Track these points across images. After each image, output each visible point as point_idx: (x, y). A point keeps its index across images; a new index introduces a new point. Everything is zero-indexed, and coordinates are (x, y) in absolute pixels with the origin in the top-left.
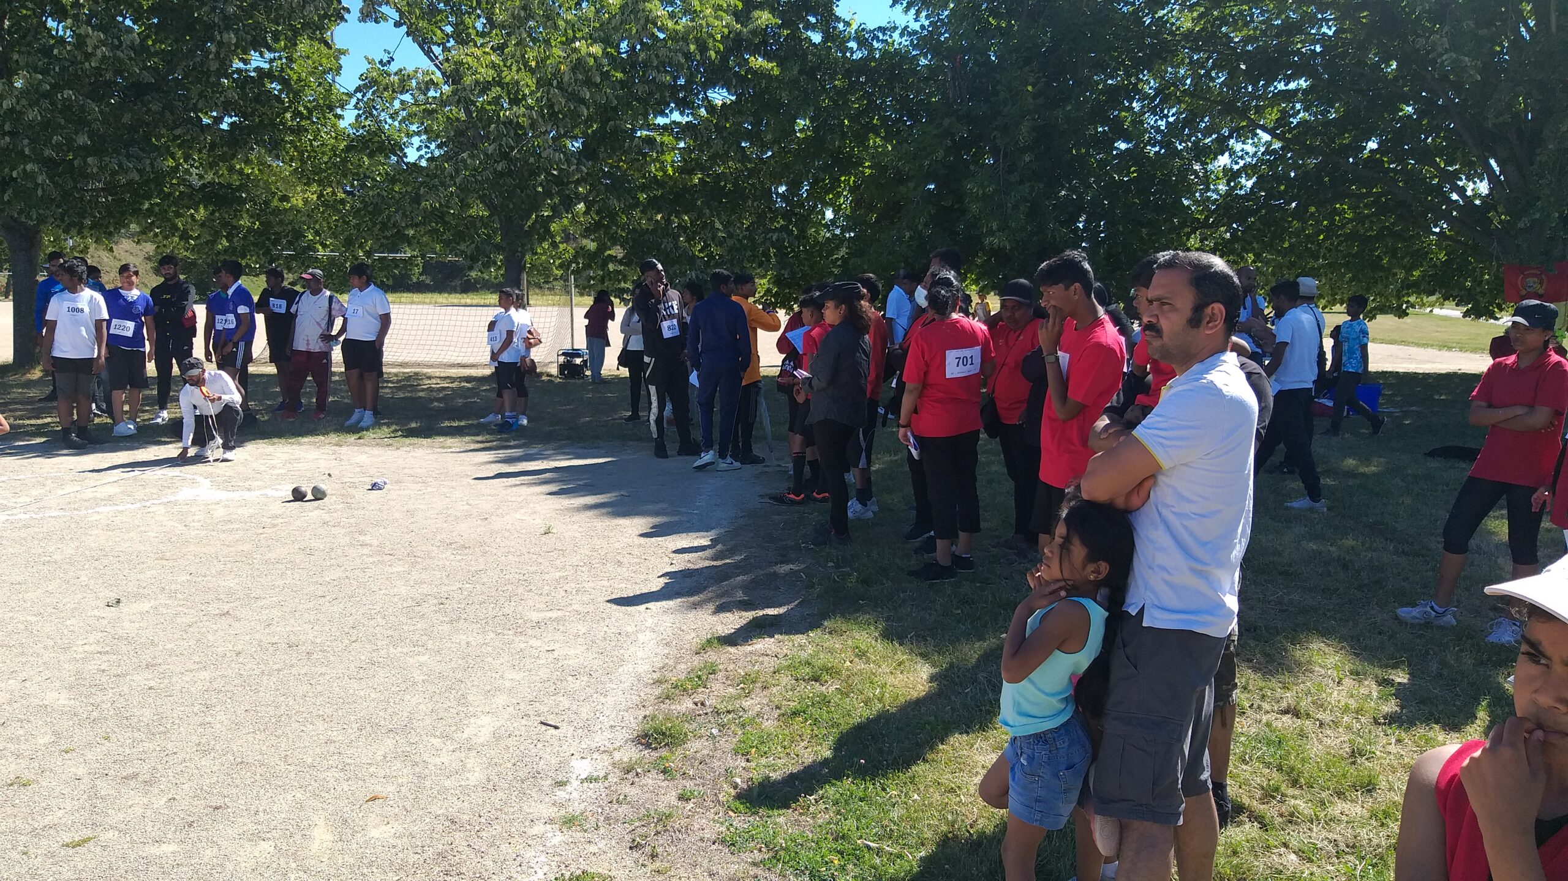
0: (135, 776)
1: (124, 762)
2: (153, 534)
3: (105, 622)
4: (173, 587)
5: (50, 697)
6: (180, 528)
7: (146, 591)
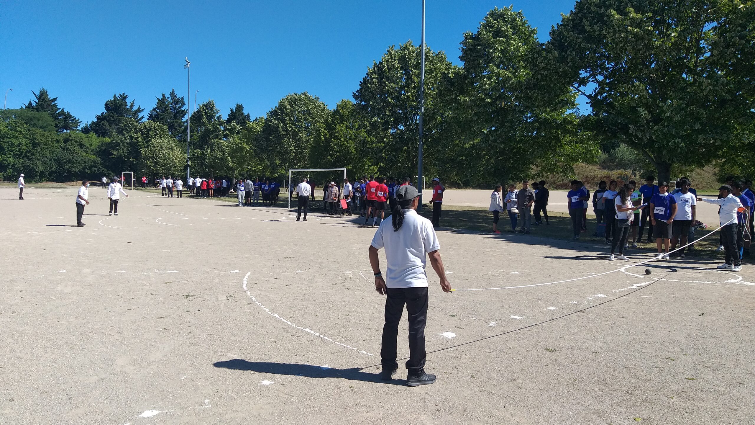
0: (710, 367)
1: (706, 362)
2: (717, 294)
3: (698, 320)
4: (725, 314)
5: (679, 338)
6: (728, 294)
7: (713, 313)
